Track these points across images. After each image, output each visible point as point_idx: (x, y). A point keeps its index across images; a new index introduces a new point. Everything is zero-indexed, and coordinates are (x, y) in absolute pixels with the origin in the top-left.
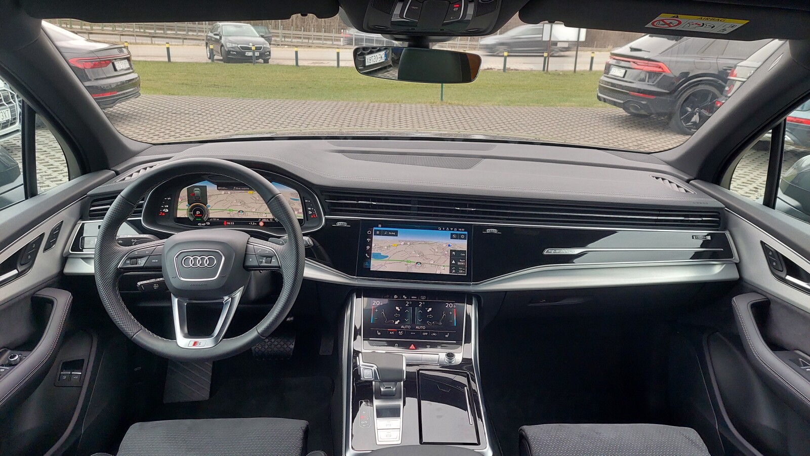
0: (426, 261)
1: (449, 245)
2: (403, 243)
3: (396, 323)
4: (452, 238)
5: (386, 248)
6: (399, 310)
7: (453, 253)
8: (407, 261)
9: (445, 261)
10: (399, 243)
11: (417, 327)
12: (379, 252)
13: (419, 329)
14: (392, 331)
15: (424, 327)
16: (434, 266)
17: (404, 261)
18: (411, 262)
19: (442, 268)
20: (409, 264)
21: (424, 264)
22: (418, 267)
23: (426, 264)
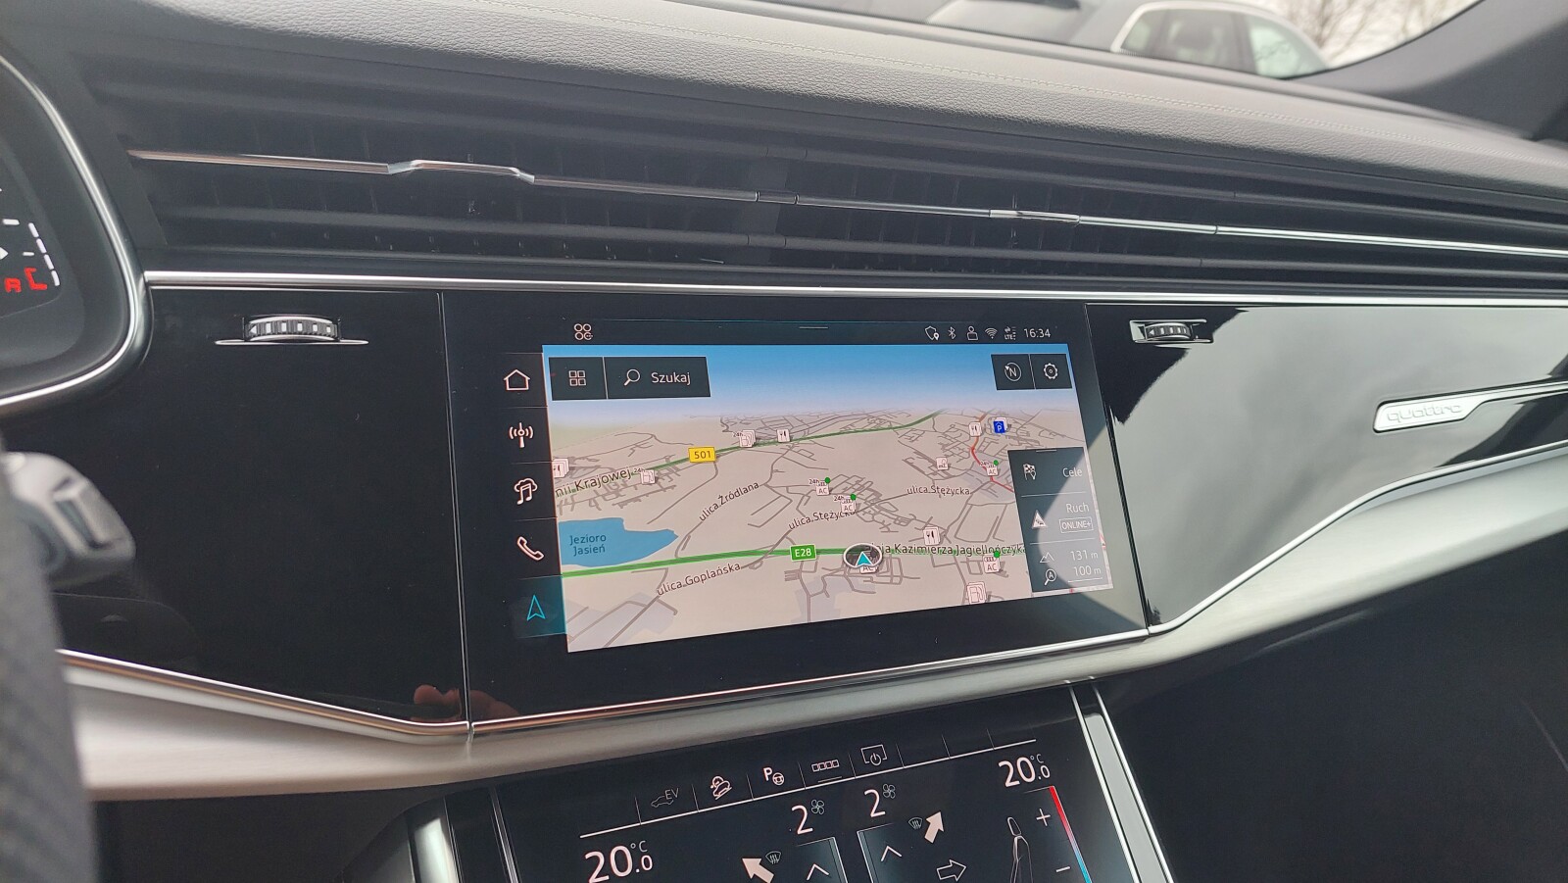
0: (901, 537)
1: (999, 428)
2: (747, 438)
4: (1003, 383)
5: (648, 476)
6: (767, 877)
7: (1028, 468)
8: (797, 552)
9: (998, 522)
10: (727, 440)
12: (608, 510)
16: (950, 558)
17: (772, 552)
18: (819, 552)
19: (986, 564)
20: (808, 565)
21: (891, 558)
22: (861, 580)
23: (901, 556)
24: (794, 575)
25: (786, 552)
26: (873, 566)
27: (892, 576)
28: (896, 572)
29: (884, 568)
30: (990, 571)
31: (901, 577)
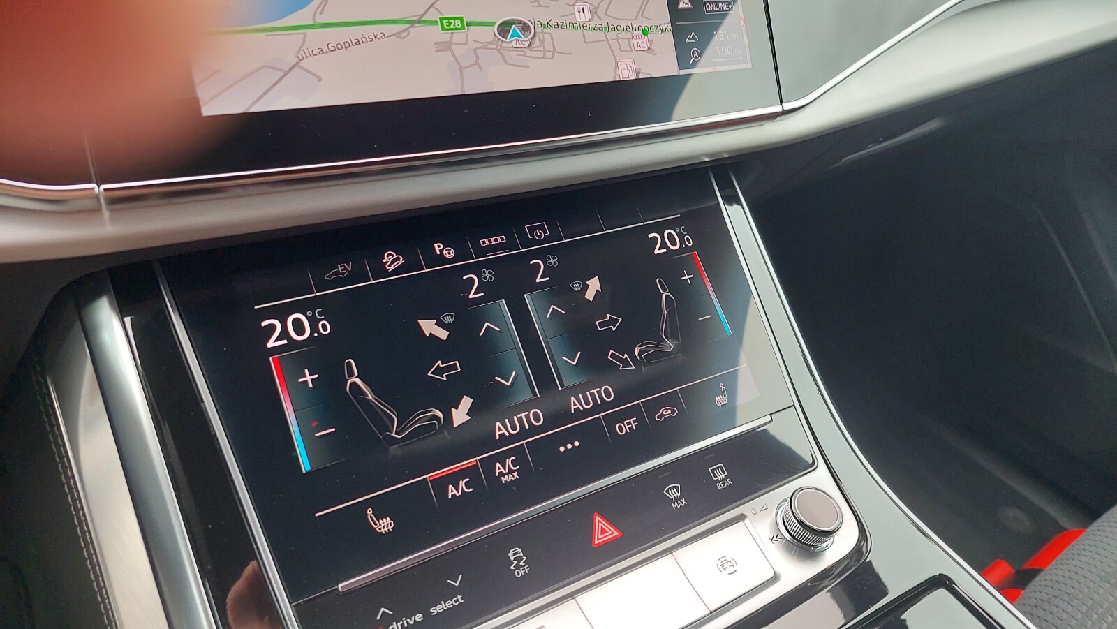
0: (552, 12)
3: (460, 415)
6: (443, 334)
11: (575, 404)
13: (586, 413)
14: (454, 479)
15: (603, 391)
16: (600, 35)
17: (419, 22)
18: (469, 24)
19: (636, 42)
20: (459, 36)
21: (543, 33)
22: (514, 54)
23: (553, 31)
24: (445, 47)
25: (435, 23)
26: (525, 40)
27: (544, 51)
28: (549, 47)
29: (537, 42)
30: (639, 48)
31: (554, 51)
